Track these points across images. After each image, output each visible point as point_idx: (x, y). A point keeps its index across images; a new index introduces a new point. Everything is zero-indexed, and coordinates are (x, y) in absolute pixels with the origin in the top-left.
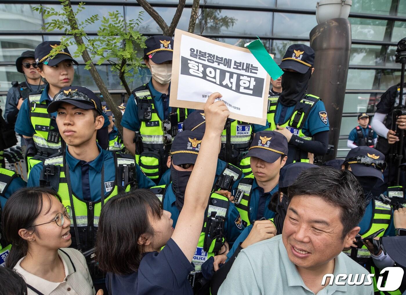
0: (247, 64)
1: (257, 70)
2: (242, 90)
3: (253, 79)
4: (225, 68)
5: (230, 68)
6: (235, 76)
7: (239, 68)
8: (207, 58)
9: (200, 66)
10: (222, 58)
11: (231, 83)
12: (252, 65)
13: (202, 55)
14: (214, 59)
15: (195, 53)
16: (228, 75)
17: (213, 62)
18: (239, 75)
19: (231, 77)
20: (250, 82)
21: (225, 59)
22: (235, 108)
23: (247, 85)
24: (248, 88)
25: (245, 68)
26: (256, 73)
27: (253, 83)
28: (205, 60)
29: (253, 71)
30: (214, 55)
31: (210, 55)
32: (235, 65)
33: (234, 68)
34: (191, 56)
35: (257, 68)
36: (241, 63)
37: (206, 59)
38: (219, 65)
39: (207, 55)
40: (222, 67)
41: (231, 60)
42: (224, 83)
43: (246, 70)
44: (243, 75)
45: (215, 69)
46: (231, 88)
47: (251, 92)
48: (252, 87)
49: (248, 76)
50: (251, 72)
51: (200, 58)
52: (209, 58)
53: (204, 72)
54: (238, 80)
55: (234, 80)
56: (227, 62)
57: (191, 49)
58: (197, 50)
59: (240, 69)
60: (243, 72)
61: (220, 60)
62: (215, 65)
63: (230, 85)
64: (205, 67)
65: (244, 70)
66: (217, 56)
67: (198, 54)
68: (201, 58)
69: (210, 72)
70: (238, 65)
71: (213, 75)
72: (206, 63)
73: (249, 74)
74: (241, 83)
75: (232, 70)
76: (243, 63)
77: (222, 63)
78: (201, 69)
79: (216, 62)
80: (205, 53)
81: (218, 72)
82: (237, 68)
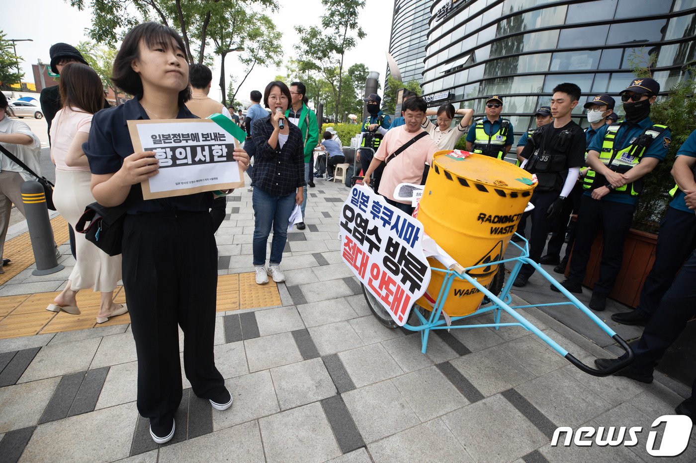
0: (214, 133)
1: (225, 137)
2: (216, 159)
3: (224, 147)
4: (195, 143)
5: (199, 141)
6: (207, 148)
7: (208, 139)
8: (173, 139)
9: (168, 150)
10: (188, 134)
11: (205, 156)
12: (219, 133)
13: (166, 138)
14: (180, 137)
15: (158, 138)
16: (199, 149)
17: (180, 142)
18: (210, 146)
19: (203, 150)
20: (222, 150)
21: (192, 134)
22: (213, 179)
23: (220, 154)
24: (221, 156)
25: (213, 138)
26: (225, 140)
27: (225, 150)
28: (171, 142)
29: (221, 139)
30: (179, 134)
31: (174, 135)
32: (203, 137)
33: (203, 141)
34: (155, 143)
35: (224, 135)
36: (208, 134)
37: (172, 141)
38: (187, 142)
39: (172, 136)
40: (191, 143)
41: (198, 134)
42: (197, 159)
43: (214, 139)
44: (214, 145)
45: (184, 148)
46: (205, 162)
47: (225, 159)
48: (225, 154)
49: (219, 145)
50: (220, 140)
51: (165, 143)
52: (175, 138)
53: (174, 158)
54: (211, 151)
55: (207, 153)
56: (195, 137)
57: (152, 136)
58: (159, 135)
59: (209, 140)
60: (213, 142)
61: (186, 137)
62: (184, 143)
63: (203, 159)
64: (173, 149)
66: (182, 134)
67: (162, 138)
68: (166, 141)
69: (181, 153)
70: (206, 137)
71: (183, 156)
72: (174, 145)
73: (219, 142)
74: (214, 153)
75: (202, 143)
76: (211, 134)
77: (190, 140)
78: (170, 153)
79: (183, 140)
80: (169, 135)
81: (188, 149)
82: (206, 140)
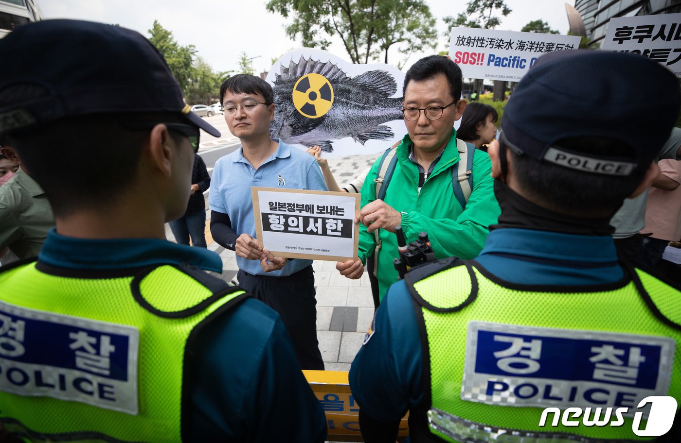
0: (331, 207)
1: (344, 212)
2: (329, 232)
3: (339, 222)
4: (308, 214)
5: (313, 213)
6: (320, 221)
7: (323, 211)
8: (287, 208)
9: (282, 217)
10: (303, 205)
11: (317, 228)
12: (337, 207)
13: (282, 206)
14: (294, 207)
15: (274, 206)
16: (312, 221)
17: (294, 211)
18: (324, 219)
19: (316, 221)
20: (336, 224)
21: (307, 205)
22: (324, 251)
23: (334, 228)
24: (336, 230)
25: (329, 211)
26: (343, 215)
27: (340, 225)
28: (285, 211)
29: (339, 213)
30: (294, 204)
31: (289, 205)
32: (318, 209)
33: (317, 213)
34: (271, 209)
35: (343, 209)
36: (324, 207)
37: (287, 209)
38: (300, 212)
39: (287, 205)
40: (304, 214)
41: (313, 205)
42: (308, 229)
43: (331, 213)
44: (328, 219)
45: (297, 217)
46: (317, 234)
47: (340, 234)
48: (339, 229)
49: (334, 219)
50: (337, 214)
51: (280, 210)
52: (290, 207)
53: (286, 225)
54: (324, 224)
55: (319, 224)
56: (310, 208)
57: (270, 203)
58: (276, 203)
59: (324, 213)
60: (328, 216)
61: (301, 208)
62: (297, 213)
63: (315, 230)
64: (286, 217)
65: (329, 213)
66: (297, 205)
68: (281, 209)
69: (293, 222)
70: (321, 209)
71: (295, 224)
72: (287, 213)
73: (335, 217)
74: (328, 226)
75: (315, 215)
76: (327, 207)
77: (304, 210)
78: (283, 220)
79: (297, 210)
80: (285, 204)
81: (301, 219)
82: (321, 213)
